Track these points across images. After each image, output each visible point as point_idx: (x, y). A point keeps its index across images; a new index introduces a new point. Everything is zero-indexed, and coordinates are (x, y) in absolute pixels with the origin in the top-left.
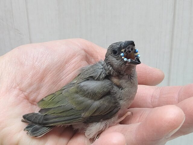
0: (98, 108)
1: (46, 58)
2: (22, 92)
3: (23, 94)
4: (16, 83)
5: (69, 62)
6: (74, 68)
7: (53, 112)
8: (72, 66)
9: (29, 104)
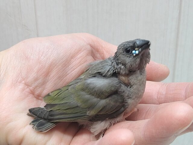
0: (104, 108)
1: (52, 52)
2: (27, 86)
3: (28, 89)
4: (21, 77)
5: (75, 57)
6: (79, 63)
7: (58, 108)
8: (78, 61)
9: (35, 99)
